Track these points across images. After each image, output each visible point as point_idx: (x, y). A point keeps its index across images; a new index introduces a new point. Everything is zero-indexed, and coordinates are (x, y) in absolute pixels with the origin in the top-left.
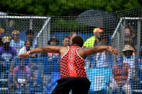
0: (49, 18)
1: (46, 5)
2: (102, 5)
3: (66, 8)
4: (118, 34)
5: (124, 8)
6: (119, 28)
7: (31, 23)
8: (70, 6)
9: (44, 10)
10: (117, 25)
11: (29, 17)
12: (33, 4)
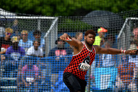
0: (57, 19)
1: (53, 6)
2: (109, 6)
3: (73, 8)
4: (124, 34)
5: (129, 8)
6: (125, 28)
7: (39, 23)
8: (76, 7)
9: (52, 10)
10: (122, 25)
11: (37, 18)
12: (41, 4)
